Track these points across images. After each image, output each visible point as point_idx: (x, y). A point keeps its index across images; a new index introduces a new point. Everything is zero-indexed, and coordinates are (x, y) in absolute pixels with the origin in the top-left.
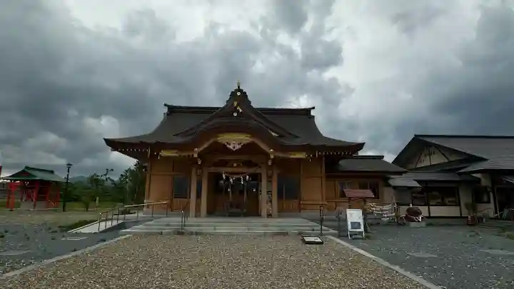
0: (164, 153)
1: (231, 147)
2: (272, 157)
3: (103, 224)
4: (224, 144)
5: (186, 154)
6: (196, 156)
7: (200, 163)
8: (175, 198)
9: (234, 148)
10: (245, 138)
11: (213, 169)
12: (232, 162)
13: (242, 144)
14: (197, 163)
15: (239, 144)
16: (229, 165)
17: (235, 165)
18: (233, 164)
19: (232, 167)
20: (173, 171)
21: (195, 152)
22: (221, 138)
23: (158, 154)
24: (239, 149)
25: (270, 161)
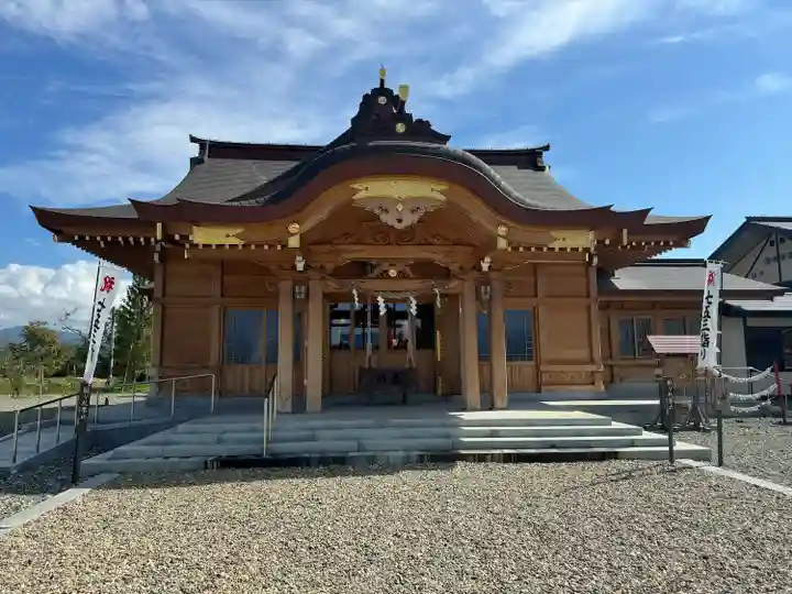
1: (386, 218)
2: (502, 246)
4: (372, 212)
5: (260, 233)
6: (294, 242)
7: (300, 266)
9: (400, 221)
10: (429, 194)
11: (333, 286)
12: (385, 266)
13: (421, 213)
14: (294, 267)
15: (413, 211)
16: (377, 272)
17: (393, 273)
18: (386, 272)
19: (386, 278)
20: (222, 295)
21: (292, 235)
22: (362, 194)
23: (185, 238)
24: (413, 224)
25: (488, 259)
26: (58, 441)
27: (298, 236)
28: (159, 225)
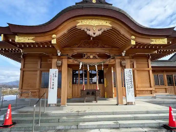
0: (18, 39)
1: (90, 33)
2: (133, 43)
6: (54, 42)
7: (59, 54)
8: (42, 88)
9: (94, 34)
10: (106, 24)
12: (89, 54)
13: (103, 30)
15: (99, 30)
16: (86, 56)
17: (91, 57)
18: (89, 56)
19: (89, 59)
20: (41, 68)
21: (54, 39)
22: (80, 24)
24: (99, 35)
25: (125, 52)
27: (55, 39)
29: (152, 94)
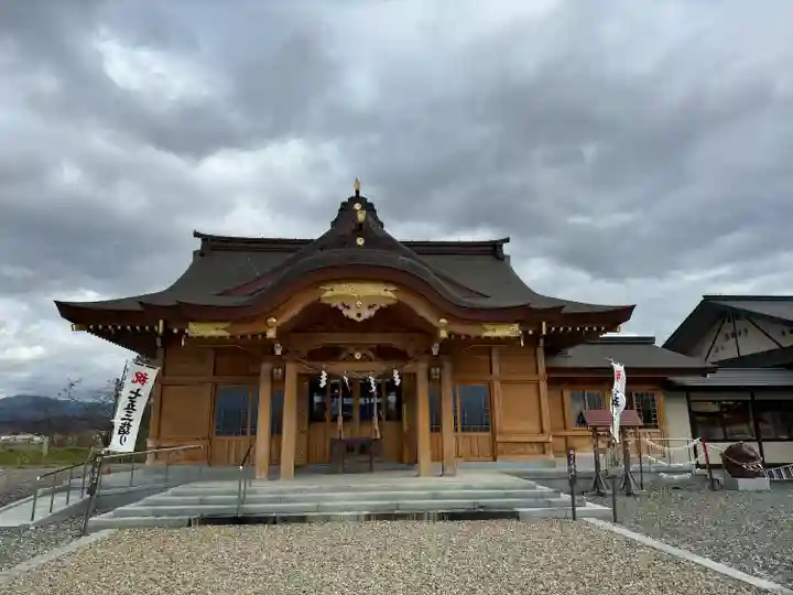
1: (352, 314)
3: (44, 503)
4: (336, 308)
5: (246, 330)
6: (271, 334)
7: (278, 352)
8: (218, 434)
9: (359, 315)
10: (383, 293)
11: (307, 368)
12: (351, 350)
13: (377, 308)
14: (273, 352)
15: (370, 307)
16: (343, 355)
17: (358, 356)
18: (352, 355)
19: (350, 361)
20: (214, 374)
21: (271, 327)
22: (329, 294)
23: (182, 332)
24: (370, 318)
25: (437, 345)
26: (67, 503)
27: (275, 329)
28: (161, 322)
29: (544, 453)
